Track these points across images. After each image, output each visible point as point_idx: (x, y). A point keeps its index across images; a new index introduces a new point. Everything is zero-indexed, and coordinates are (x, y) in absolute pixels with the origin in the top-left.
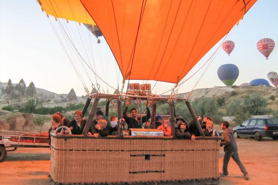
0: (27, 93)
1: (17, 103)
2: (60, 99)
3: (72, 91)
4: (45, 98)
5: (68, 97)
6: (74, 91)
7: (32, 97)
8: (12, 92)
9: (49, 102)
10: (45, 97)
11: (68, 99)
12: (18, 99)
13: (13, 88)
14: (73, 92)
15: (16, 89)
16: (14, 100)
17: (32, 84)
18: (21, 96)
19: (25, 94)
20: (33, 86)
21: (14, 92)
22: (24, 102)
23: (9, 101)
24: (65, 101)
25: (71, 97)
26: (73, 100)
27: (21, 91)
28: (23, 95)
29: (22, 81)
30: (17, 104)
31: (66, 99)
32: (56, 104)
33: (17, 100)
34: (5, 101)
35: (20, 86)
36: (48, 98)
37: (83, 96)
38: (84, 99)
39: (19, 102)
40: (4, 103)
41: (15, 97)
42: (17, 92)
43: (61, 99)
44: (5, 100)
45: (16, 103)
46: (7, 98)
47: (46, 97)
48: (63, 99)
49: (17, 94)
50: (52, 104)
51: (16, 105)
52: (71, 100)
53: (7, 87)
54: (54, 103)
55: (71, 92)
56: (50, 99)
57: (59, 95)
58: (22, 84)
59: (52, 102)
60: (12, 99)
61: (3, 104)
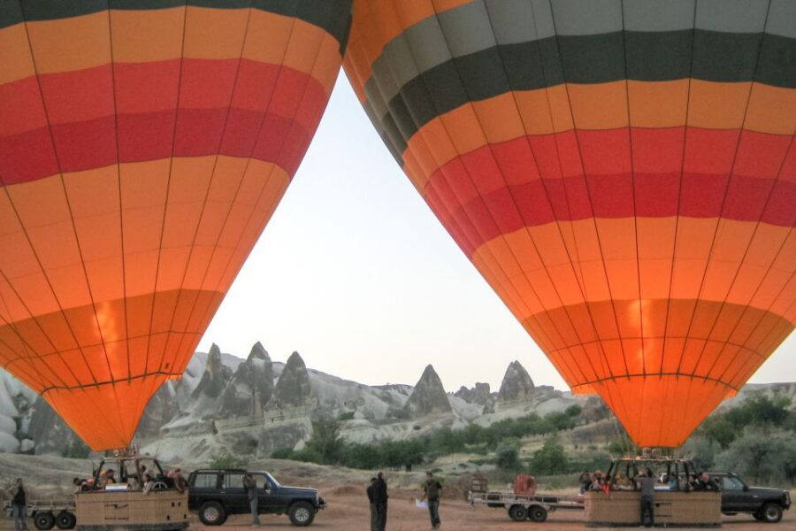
0: (279, 392)
1: (245, 429)
2: (385, 406)
3: (430, 374)
4: (328, 406)
5: (413, 399)
6: (435, 376)
7: (296, 405)
8: (224, 391)
9: (349, 422)
10: (327, 402)
11: (413, 407)
12: (247, 414)
13: (226, 374)
14: (430, 380)
15: (238, 382)
16: (233, 420)
17: (295, 360)
18: (258, 405)
19: (273, 396)
20: (300, 369)
21: (234, 388)
22: (269, 425)
23: (217, 424)
24: (403, 415)
25: (425, 399)
26: (435, 409)
27: (256, 388)
28: (264, 400)
29: (258, 350)
30: (243, 433)
31: (406, 407)
32: (377, 428)
33: (244, 420)
34: (202, 425)
35: (253, 368)
36: (339, 406)
37: (464, 388)
38: (468, 402)
39: (251, 425)
40: (198, 430)
41: (236, 407)
42: (242, 391)
43: (389, 409)
44: (200, 421)
45: (240, 430)
46: (206, 413)
47: (333, 402)
48: (396, 408)
49: (242, 396)
50: (361, 427)
51: (242, 438)
52: (426, 408)
53: (206, 373)
54: (366, 426)
55: (425, 382)
56: (347, 410)
57: (378, 392)
58: (258, 362)
59: (359, 419)
60: (226, 417)
61: (195, 434)
